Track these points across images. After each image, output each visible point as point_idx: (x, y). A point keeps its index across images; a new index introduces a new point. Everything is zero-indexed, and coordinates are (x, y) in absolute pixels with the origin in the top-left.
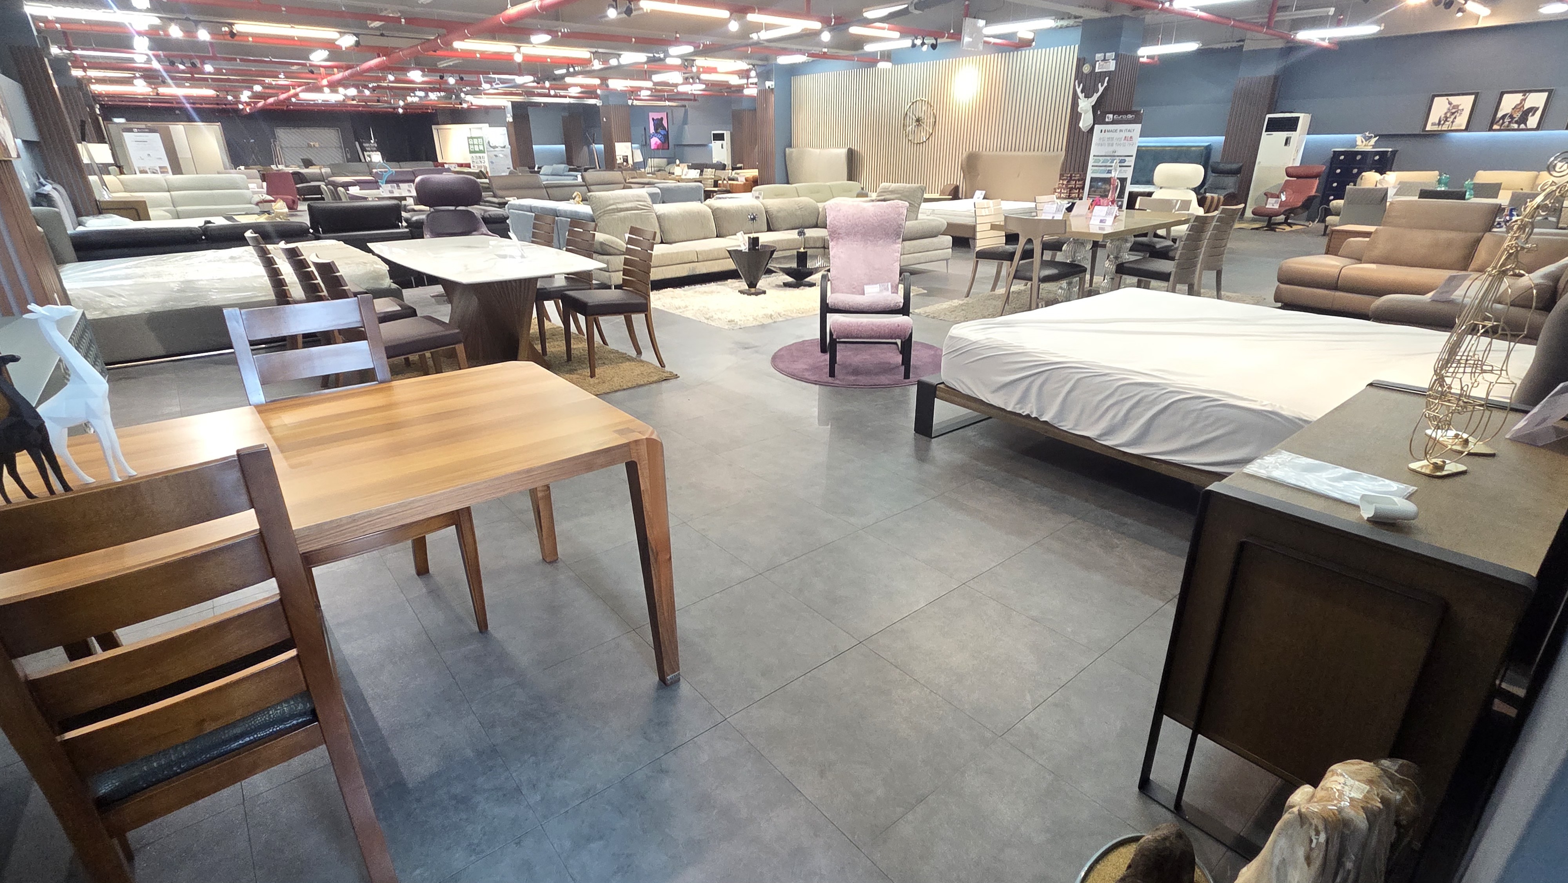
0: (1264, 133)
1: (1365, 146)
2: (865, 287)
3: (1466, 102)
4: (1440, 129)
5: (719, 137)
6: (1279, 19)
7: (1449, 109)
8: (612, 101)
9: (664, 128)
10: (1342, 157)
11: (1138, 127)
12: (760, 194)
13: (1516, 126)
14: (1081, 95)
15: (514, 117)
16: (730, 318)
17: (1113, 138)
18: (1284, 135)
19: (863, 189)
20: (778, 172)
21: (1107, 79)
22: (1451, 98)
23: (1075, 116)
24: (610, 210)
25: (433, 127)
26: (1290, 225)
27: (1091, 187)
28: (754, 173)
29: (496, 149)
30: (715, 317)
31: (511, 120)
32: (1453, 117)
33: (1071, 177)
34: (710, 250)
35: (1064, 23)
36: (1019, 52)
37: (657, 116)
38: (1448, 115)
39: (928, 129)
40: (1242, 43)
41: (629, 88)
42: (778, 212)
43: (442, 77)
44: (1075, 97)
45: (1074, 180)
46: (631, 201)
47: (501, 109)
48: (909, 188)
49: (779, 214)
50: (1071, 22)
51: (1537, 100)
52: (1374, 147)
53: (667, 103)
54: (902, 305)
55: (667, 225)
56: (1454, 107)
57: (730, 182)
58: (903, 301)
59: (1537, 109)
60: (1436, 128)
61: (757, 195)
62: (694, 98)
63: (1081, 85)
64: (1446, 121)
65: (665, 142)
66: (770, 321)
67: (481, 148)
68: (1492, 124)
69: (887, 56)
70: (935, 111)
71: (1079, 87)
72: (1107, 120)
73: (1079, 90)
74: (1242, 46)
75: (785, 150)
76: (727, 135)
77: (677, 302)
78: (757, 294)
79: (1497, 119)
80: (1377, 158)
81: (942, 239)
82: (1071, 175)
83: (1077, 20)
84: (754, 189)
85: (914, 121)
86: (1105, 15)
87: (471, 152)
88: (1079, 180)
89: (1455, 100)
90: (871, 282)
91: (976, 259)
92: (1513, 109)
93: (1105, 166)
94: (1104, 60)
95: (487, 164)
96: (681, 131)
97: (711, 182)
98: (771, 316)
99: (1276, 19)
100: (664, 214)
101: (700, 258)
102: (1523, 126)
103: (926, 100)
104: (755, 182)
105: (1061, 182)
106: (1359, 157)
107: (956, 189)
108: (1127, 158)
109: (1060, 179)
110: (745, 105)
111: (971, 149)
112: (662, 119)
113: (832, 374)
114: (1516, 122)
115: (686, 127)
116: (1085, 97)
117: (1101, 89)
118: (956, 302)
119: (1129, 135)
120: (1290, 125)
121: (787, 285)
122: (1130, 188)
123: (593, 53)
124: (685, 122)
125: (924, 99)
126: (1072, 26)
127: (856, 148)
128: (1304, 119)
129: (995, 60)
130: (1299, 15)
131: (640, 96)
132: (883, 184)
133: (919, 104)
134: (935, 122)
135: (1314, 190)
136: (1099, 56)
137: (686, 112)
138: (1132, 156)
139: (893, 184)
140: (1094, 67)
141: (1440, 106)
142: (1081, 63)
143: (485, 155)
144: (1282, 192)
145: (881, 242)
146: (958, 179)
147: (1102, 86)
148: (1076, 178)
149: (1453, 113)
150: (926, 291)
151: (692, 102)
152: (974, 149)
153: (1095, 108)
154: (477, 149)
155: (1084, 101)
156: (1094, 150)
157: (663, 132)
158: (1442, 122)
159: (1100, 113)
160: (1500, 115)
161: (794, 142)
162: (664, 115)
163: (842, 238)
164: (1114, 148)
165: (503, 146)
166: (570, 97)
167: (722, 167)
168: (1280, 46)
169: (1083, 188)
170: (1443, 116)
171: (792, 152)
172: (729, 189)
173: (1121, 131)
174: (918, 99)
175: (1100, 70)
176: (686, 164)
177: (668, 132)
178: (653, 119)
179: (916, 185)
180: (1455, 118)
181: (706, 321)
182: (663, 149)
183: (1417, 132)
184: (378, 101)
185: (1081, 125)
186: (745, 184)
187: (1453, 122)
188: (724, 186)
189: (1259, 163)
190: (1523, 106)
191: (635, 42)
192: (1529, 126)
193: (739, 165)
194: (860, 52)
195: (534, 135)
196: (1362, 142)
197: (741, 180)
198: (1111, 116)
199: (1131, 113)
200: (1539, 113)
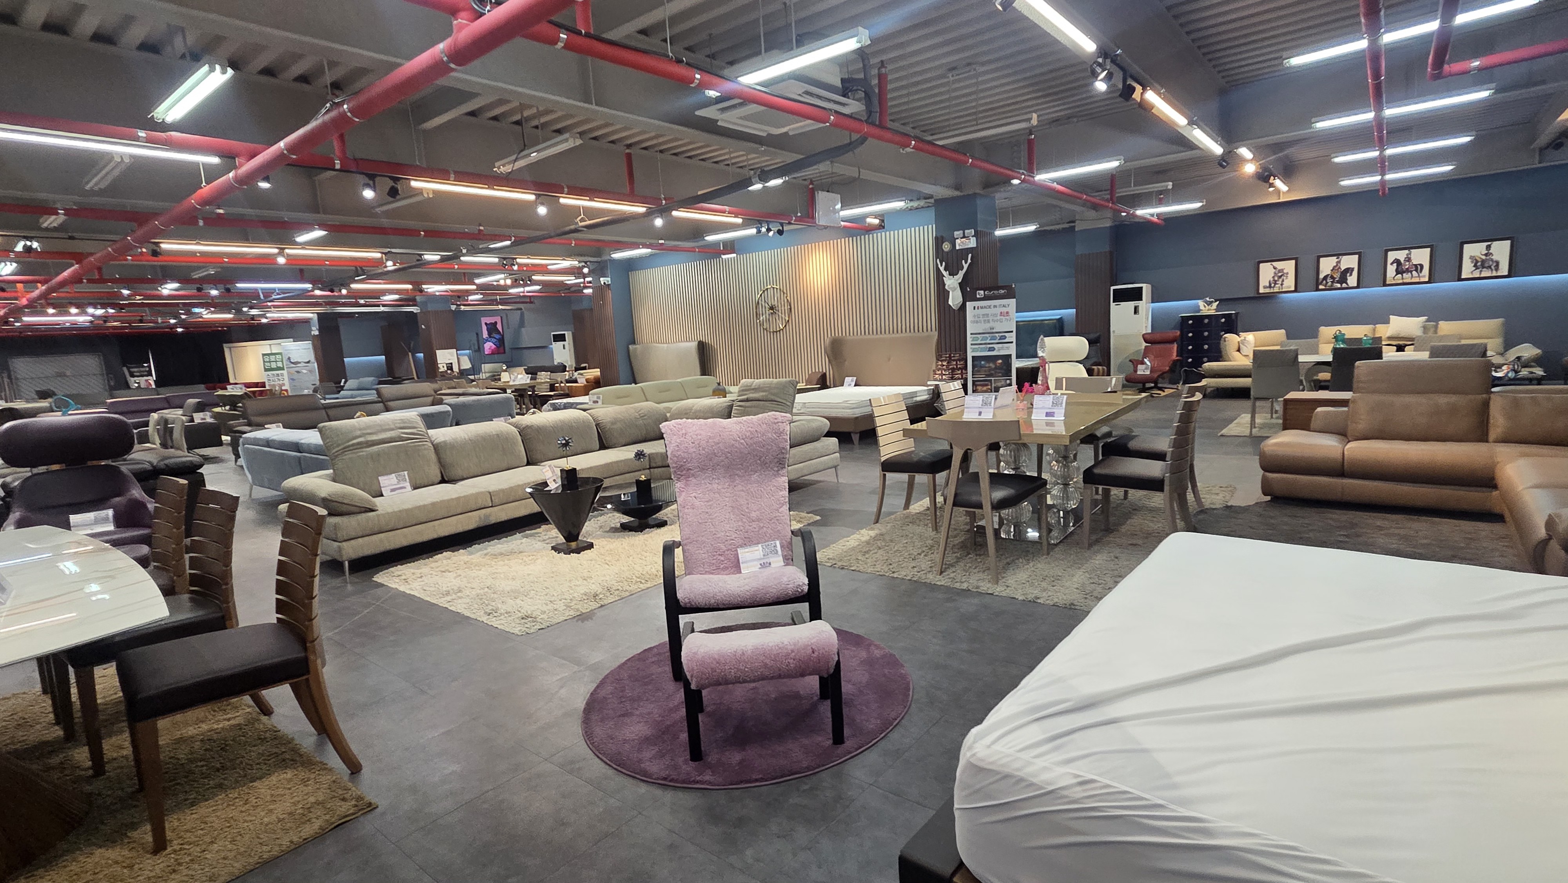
0: (1112, 305)
1: (1208, 310)
2: (740, 551)
3: (1289, 266)
4: (1272, 291)
5: (560, 338)
6: (1120, 195)
7: (1275, 273)
8: (431, 307)
9: (499, 332)
10: (1191, 322)
11: (1012, 302)
12: (598, 398)
13: (1339, 285)
14: (945, 273)
15: (320, 330)
16: (524, 612)
17: (987, 315)
18: (1131, 304)
19: (719, 384)
20: (623, 371)
21: (970, 255)
22: (1275, 264)
23: (942, 294)
24: (353, 445)
25: (225, 345)
26: (1161, 389)
27: (973, 367)
28: (596, 372)
29: (299, 365)
30: (503, 608)
31: (317, 333)
32: (1281, 280)
33: (950, 357)
34: (511, 488)
35: (915, 204)
36: (871, 235)
37: (490, 320)
38: (1276, 279)
39: (783, 316)
40: (1073, 224)
41: (450, 293)
42: (613, 423)
43: (199, 290)
44: (939, 277)
45: (954, 360)
46: (392, 430)
47: (307, 321)
48: (777, 383)
49: (615, 427)
50: (922, 203)
51: (1350, 262)
52: (1217, 310)
53: (500, 307)
54: (806, 588)
55: (448, 458)
56: (1280, 271)
57: (567, 385)
58: (806, 581)
59: (1353, 269)
60: (1268, 290)
61: (595, 399)
62: (529, 300)
63: (944, 263)
64: (1275, 284)
65: (500, 347)
66: (594, 605)
67: (280, 364)
68: (1318, 284)
69: (730, 247)
70: (788, 298)
71: (941, 266)
72: (978, 296)
73: (942, 269)
74: (1074, 227)
75: (628, 348)
76: (568, 335)
77: (450, 581)
78: (578, 551)
79: (1320, 280)
80: (1223, 320)
81: (827, 443)
82: (950, 355)
83: (928, 201)
84: (591, 392)
85: (767, 309)
86: (957, 193)
87: (266, 370)
88: (960, 360)
89: (1279, 265)
90: (749, 541)
91: (882, 473)
92: (1332, 270)
93: (985, 344)
94: (964, 237)
95: (286, 382)
96: (517, 333)
97: (547, 386)
98: (595, 596)
99: (1117, 195)
100: (445, 442)
101: (495, 499)
102: (1344, 285)
103: (778, 287)
104: (597, 383)
105: (940, 363)
106: (1206, 321)
107: (824, 376)
108: (1006, 334)
109: (938, 360)
110: (585, 305)
111: (833, 335)
112: (496, 323)
113: (696, 753)
114: (1338, 282)
115: (523, 329)
116: (950, 275)
117: (966, 266)
118: (866, 534)
119: (1004, 310)
120: (1136, 295)
121: (625, 527)
122: (1017, 364)
123: (385, 254)
124: (522, 324)
125: (775, 286)
126: (923, 207)
127: (706, 339)
128: (1146, 289)
129: (845, 244)
130: (1138, 190)
131: (467, 300)
132: (744, 380)
133: (771, 292)
134: (791, 309)
135: (1175, 354)
136: (957, 234)
137: (522, 315)
138: (1012, 332)
139: (756, 381)
140: (954, 245)
141: (1267, 272)
142: (940, 241)
143: (285, 372)
144: (1145, 356)
145: (755, 477)
146: (823, 365)
147: (966, 263)
148: (956, 358)
149: (1280, 277)
150: (818, 518)
151: (528, 304)
152: (837, 335)
153: (962, 285)
154: (274, 365)
155: (950, 279)
156: (970, 328)
157: (497, 336)
158: (1273, 285)
159: (968, 290)
160: (1321, 276)
161: (638, 337)
162: (498, 319)
163: (693, 475)
164: (992, 324)
165: (307, 360)
166: (384, 306)
167: (561, 368)
168: (1108, 225)
169: (966, 368)
170: (1272, 279)
171: (636, 348)
172: (567, 392)
173: (995, 306)
174: (769, 287)
175: (961, 248)
176: (522, 368)
177: (503, 336)
178: (486, 324)
179: (784, 379)
180: (1283, 281)
181: (484, 619)
182: (498, 353)
183: (1252, 295)
184: (141, 321)
185: (950, 303)
186: (585, 386)
187: (1282, 285)
188: (562, 389)
189: (1114, 332)
190: (1340, 268)
191: (425, 236)
192: (1350, 285)
193: (583, 365)
194: (701, 243)
195: (345, 345)
196: (1205, 306)
197: (582, 382)
198: (982, 292)
199: (1002, 288)
200: (1355, 273)
